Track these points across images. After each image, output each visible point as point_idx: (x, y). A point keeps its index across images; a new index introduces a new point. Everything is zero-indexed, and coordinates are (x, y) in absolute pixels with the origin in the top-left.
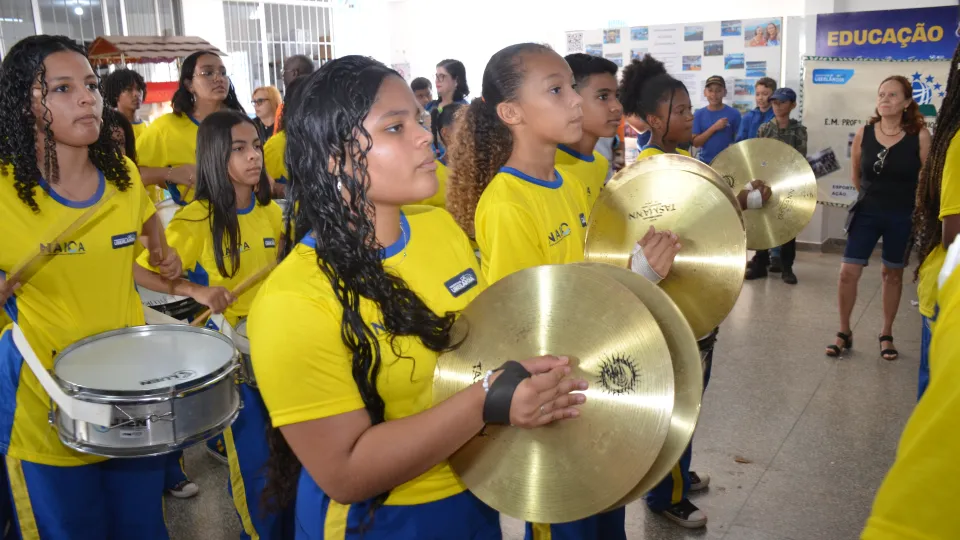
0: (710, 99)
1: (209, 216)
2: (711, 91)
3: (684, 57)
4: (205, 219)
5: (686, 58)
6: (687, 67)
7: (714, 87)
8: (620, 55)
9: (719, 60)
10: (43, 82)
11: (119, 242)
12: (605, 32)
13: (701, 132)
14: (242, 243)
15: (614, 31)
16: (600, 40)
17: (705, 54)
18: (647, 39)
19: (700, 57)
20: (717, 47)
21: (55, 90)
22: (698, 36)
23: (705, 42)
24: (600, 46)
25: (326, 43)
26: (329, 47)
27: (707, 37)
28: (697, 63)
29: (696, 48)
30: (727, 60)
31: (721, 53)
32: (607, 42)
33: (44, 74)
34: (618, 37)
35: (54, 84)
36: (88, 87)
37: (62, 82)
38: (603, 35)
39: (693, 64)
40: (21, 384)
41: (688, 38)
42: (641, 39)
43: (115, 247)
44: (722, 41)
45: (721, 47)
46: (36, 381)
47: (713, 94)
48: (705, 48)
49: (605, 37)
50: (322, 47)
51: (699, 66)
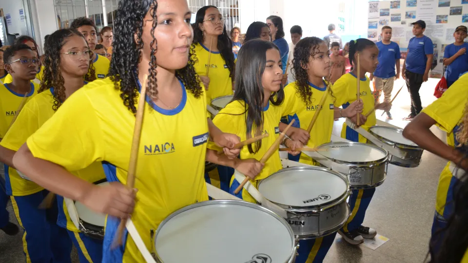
0: (456, 39)
1: (245, 112)
2: (458, 34)
3: (437, 16)
4: (243, 114)
5: (438, 16)
6: (439, 21)
7: (461, 32)
8: (400, 15)
9: (460, 17)
10: (154, 16)
11: (198, 141)
12: (391, 2)
13: (449, 57)
14: (264, 131)
15: (397, 2)
16: (389, 7)
17: (451, 14)
18: (416, 6)
19: (447, 16)
20: (459, 10)
21: (162, 23)
22: (447, 4)
23: (451, 8)
24: (388, 10)
25: (236, 8)
26: (238, 10)
27: (452, 5)
28: (445, 19)
29: (446, 11)
30: (463, 18)
31: (460, 13)
32: (392, 8)
33: (155, 8)
34: (399, 5)
35: (161, 18)
36: (185, 21)
37: (168, 17)
38: (390, 4)
39: (442, 20)
40: (126, 252)
41: (440, 5)
42: (413, 6)
43: (195, 145)
44: (462, 7)
45: (461, 10)
46: (136, 249)
47: (459, 35)
48: (451, 11)
49: (391, 5)
50: (235, 10)
51: (446, 21)
